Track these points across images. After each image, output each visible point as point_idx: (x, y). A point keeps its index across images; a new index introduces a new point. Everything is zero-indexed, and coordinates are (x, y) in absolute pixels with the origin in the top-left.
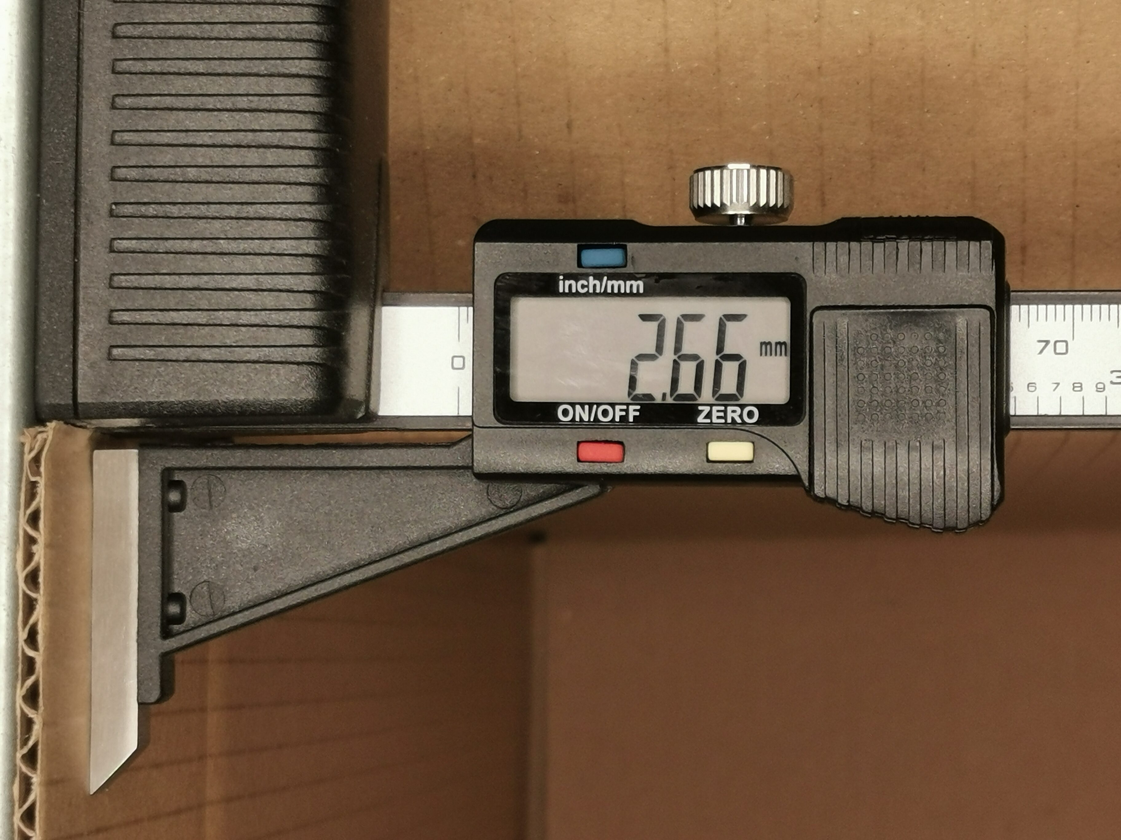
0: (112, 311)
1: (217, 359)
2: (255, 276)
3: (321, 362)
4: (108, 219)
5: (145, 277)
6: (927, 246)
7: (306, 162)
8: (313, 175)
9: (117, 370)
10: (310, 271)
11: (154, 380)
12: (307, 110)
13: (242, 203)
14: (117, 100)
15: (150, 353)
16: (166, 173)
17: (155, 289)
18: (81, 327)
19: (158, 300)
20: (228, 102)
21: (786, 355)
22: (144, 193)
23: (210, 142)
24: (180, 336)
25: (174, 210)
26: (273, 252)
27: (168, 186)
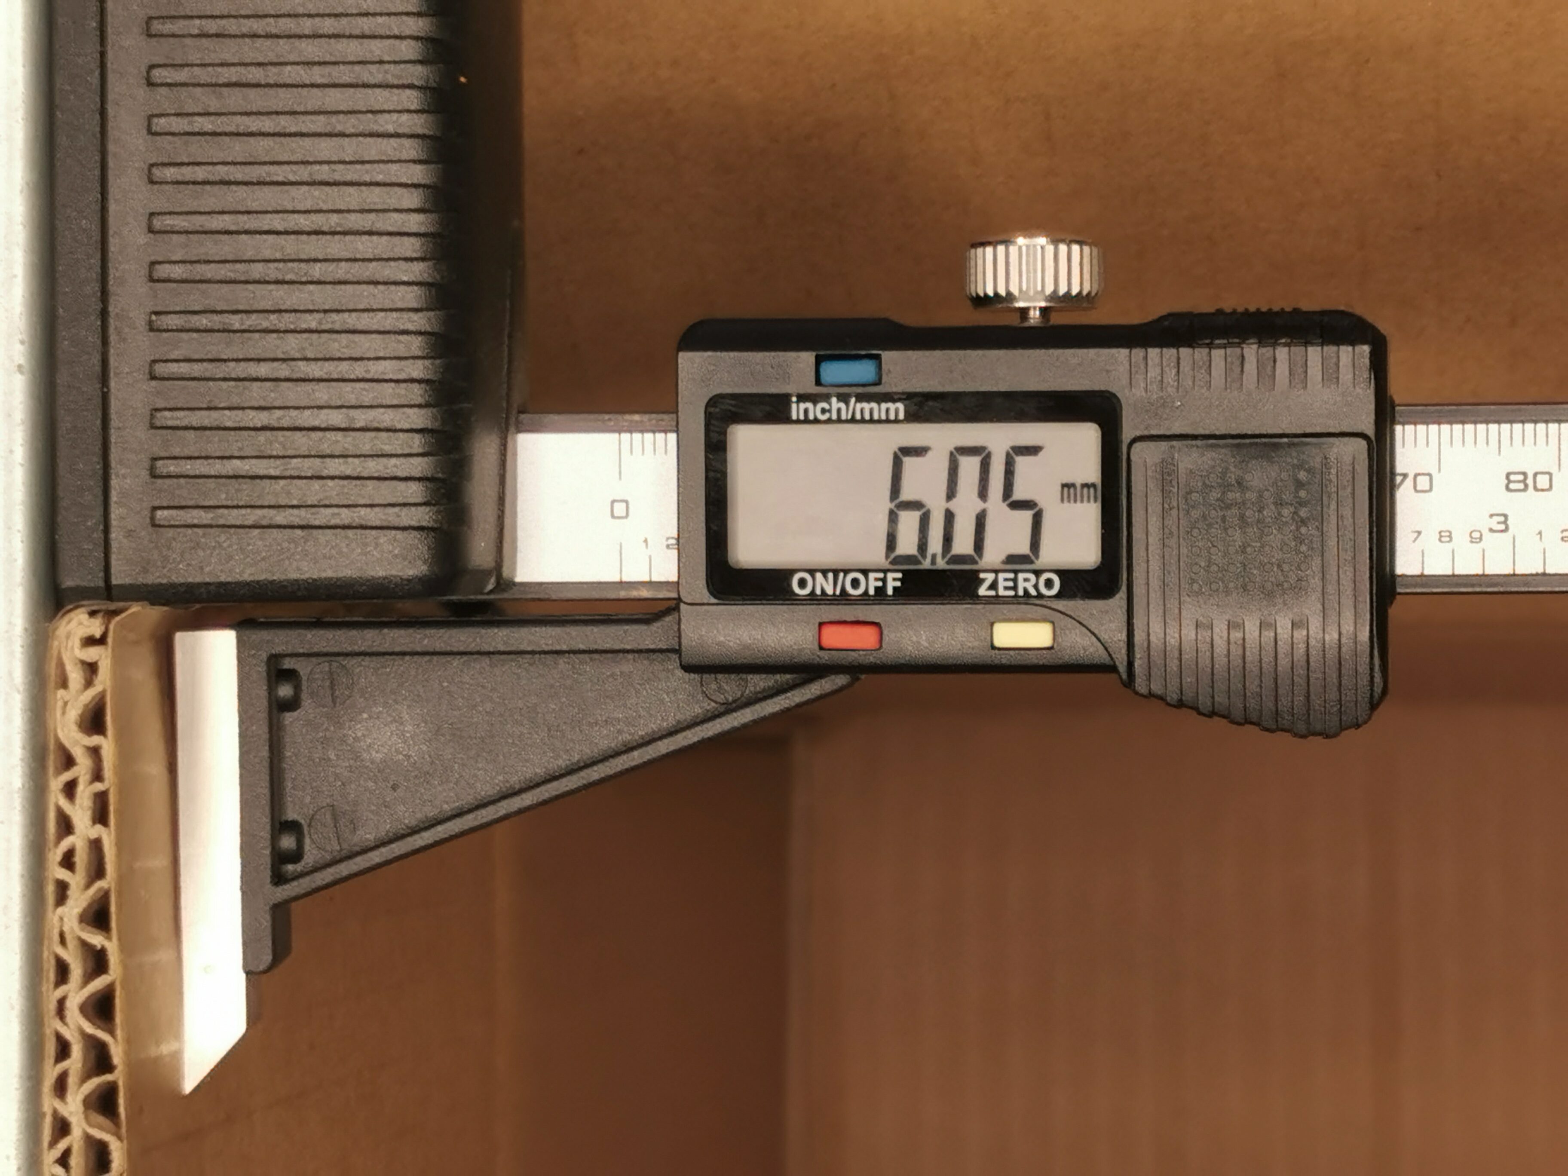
0: (155, 459)
1: (296, 524)
2: (344, 410)
3: (435, 526)
4: (145, 334)
5: (197, 413)
6: (1282, 353)
7: (409, 254)
8: (418, 271)
9: (163, 541)
10: (417, 403)
11: (212, 553)
12: (409, 182)
13: (326, 311)
14: (154, 170)
15: (205, 517)
16: (224, 272)
17: (211, 429)
18: (114, 482)
19: (215, 444)
20: (303, 173)
21: (1095, 501)
22: (194, 298)
23: (280, 228)
24: (246, 492)
25: (235, 322)
26: (369, 376)
27: (226, 288)
